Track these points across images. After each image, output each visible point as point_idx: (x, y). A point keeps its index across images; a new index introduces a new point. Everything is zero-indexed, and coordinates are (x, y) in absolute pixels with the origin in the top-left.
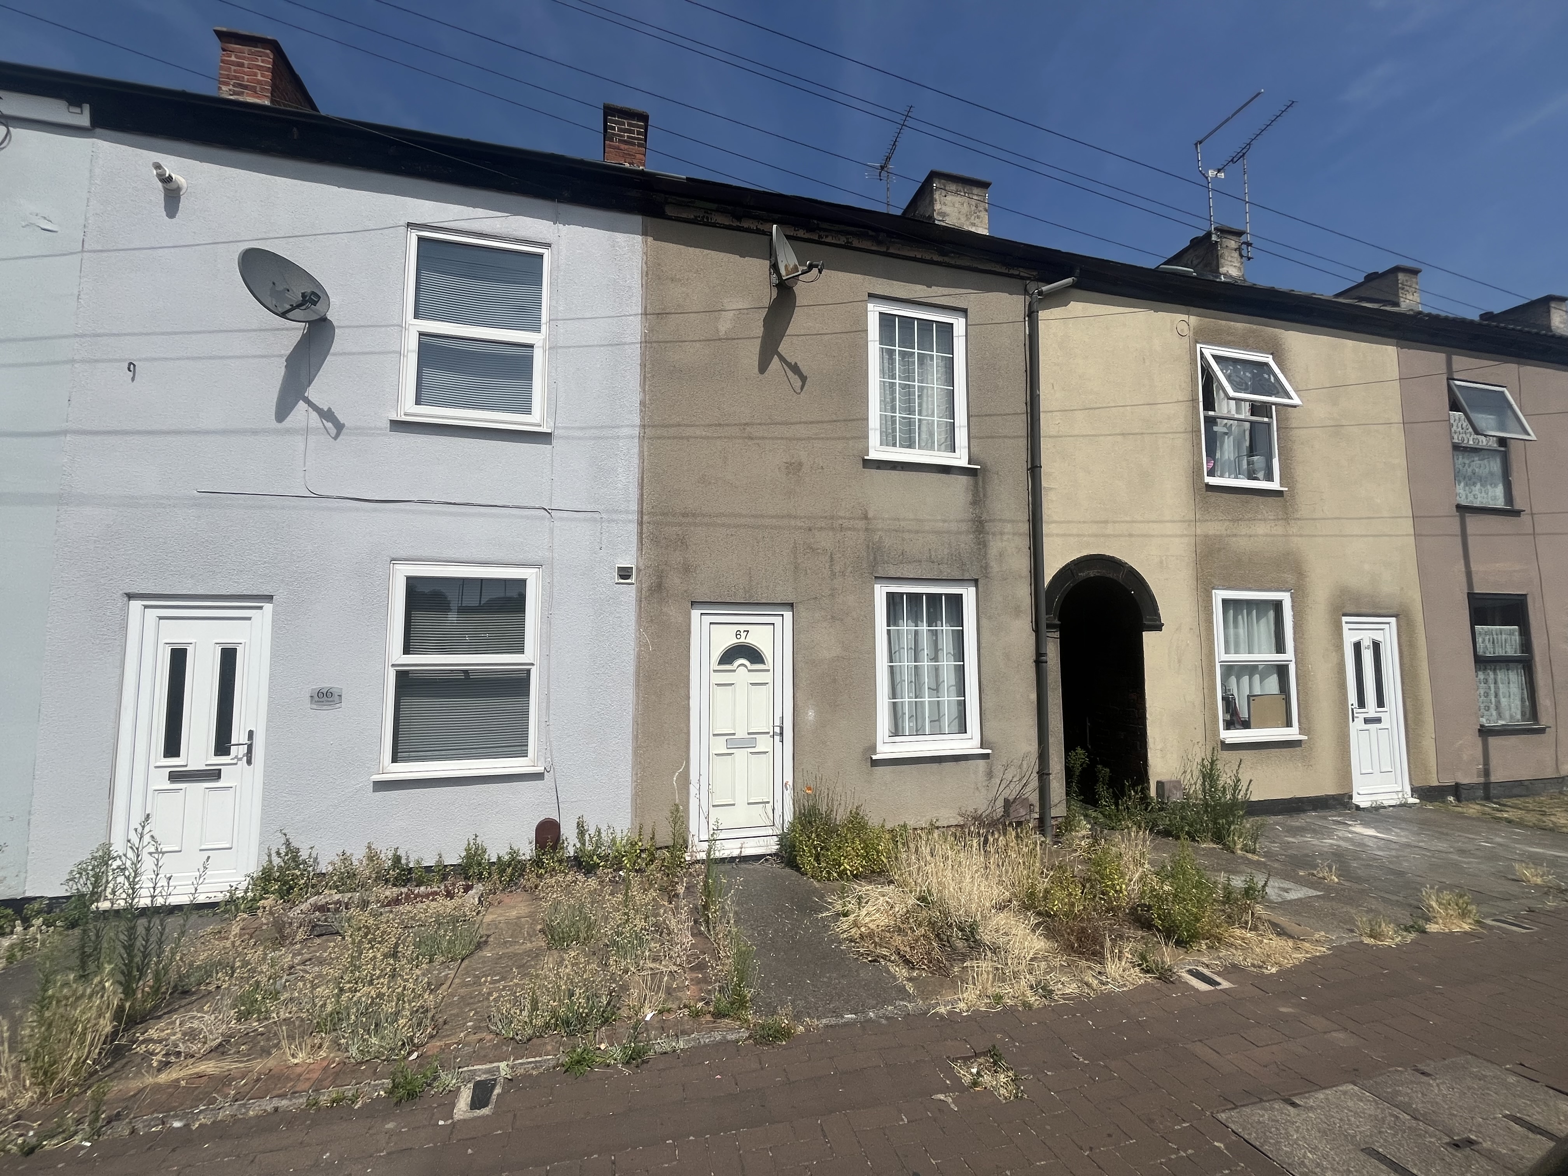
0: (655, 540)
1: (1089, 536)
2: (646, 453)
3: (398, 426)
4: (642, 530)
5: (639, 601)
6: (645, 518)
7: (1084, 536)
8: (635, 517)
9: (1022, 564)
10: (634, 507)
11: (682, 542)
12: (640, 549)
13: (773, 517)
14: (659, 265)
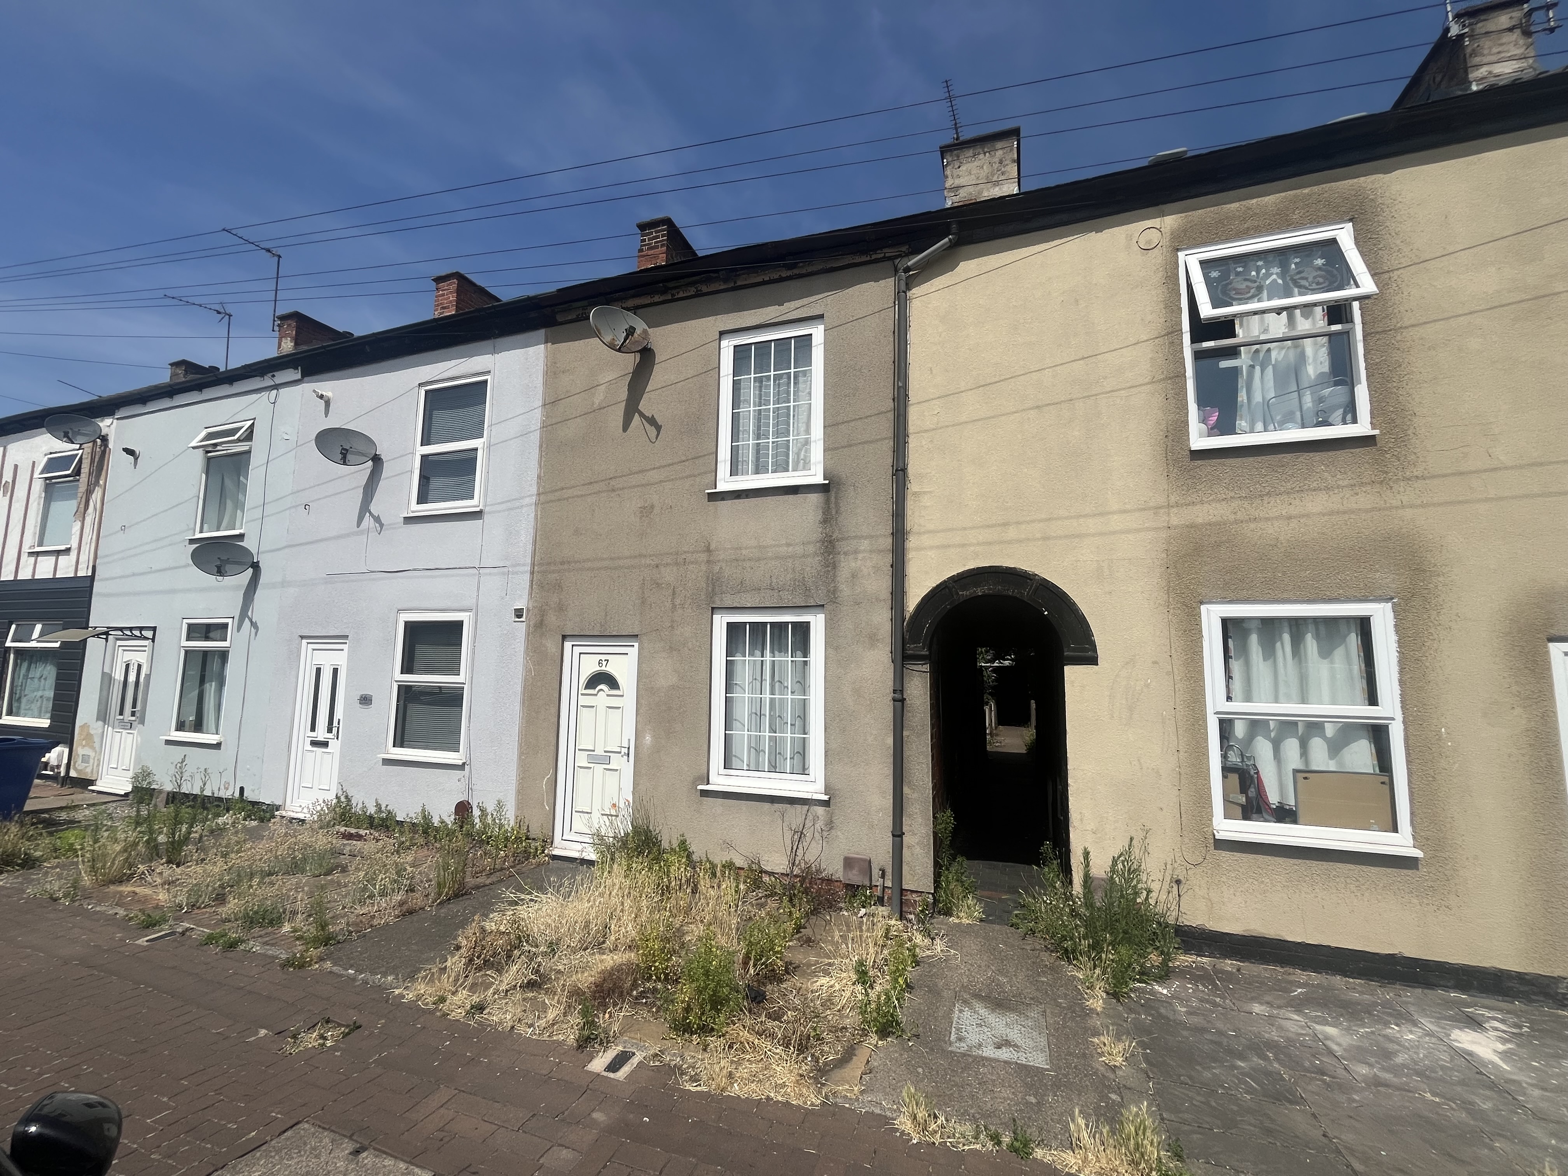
0: (541, 586)
1: (978, 544)
2: (539, 516)
3: (408, 520)
4: (533, 578)
5: (528, 634)
6: (536, 568)
7: (970, 545)
8: (528, 568)
9: (882, 585)
10: (529, 560)
11: (558, 587)
12: (530, 594)
13: (627, 558)
14: (555, 363)
